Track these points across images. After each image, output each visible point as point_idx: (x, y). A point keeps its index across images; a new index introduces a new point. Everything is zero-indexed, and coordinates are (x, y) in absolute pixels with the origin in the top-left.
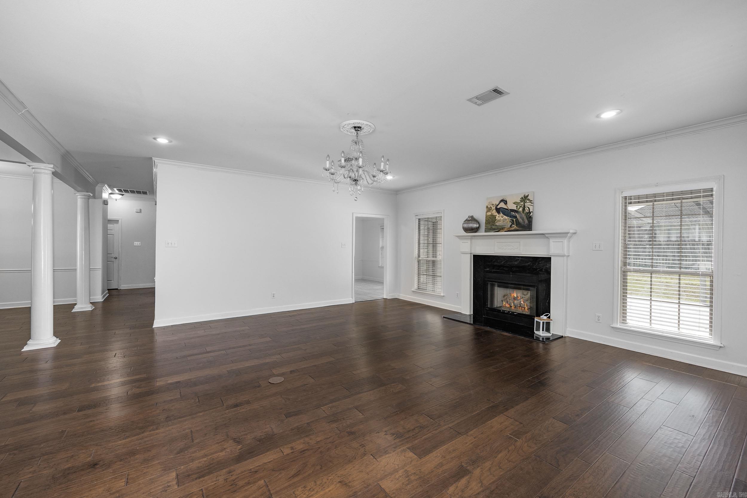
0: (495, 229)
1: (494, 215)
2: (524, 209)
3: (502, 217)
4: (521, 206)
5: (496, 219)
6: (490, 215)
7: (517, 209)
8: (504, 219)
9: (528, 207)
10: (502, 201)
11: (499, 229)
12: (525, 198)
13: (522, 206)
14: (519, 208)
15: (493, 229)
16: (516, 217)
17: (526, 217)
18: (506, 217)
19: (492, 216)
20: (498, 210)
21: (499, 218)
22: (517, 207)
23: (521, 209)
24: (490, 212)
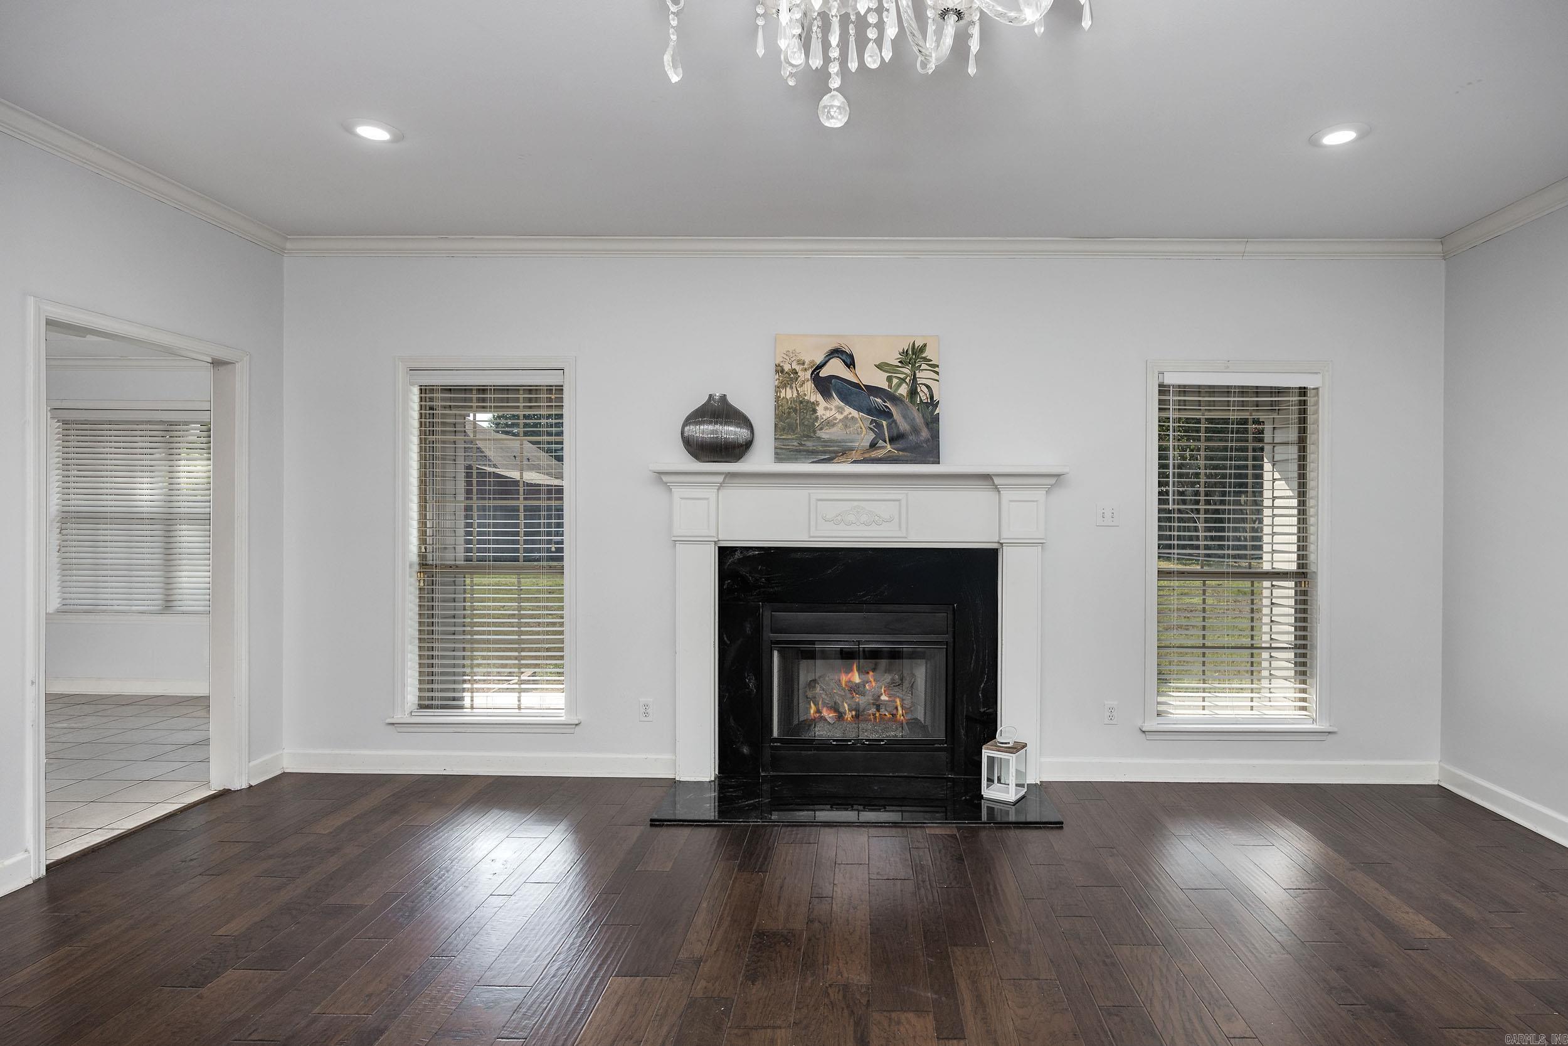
0: (813, 452)
1: (808, 402)
2: (913, 392)
3: (840, 410)
4: (903, 380)
5: (817, 418)
6: (793, 400)
7: (890, 386)
8: (846, 418)
9: (928, 387)
10: (836, 353)
11: (830, 452)
12: (914, 356)
13: (907, 380)
14: (899, 385)
15: (808, 451)
16: (888, 415)
17: (923, 416)
18: (855, 413)
19: (801, 402)
20: (824, 385)
21: (828, 414)
22: (889, 379)
23: (903, 390)
24: (791, 388)
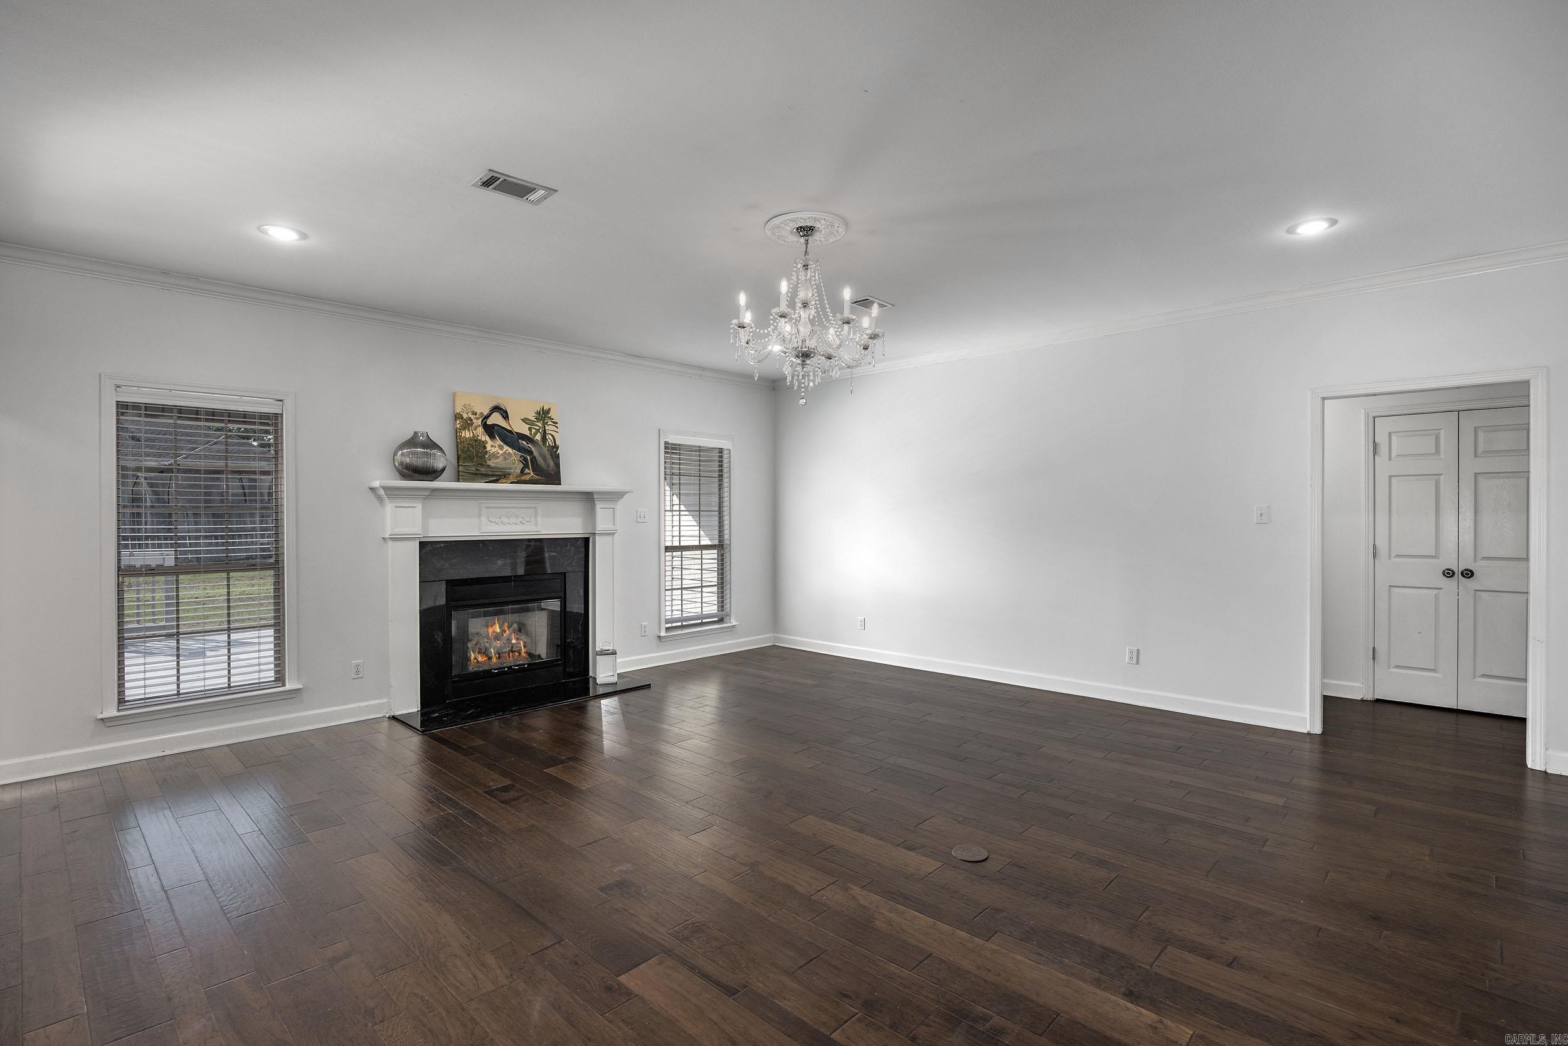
0: (486, 475)
1: (480, 441)
2: (544, 438)
3: (501, 447)
4: (538, 430)
5: (487, 452)
6: (470, 439)
7: (530, 434)
8: (505, 452)
9: (552, 436)
10: (496, 409)
11: (497, 476)
12: (543, 415)
13: (541, 431)
14: (536, 434)
15: (482, 474)
16: (530, 453)
17: (551, 455)
18: (510, 450)
19: (476, 441)
20: (490, 430)
21: (494, 450)
22: (530, 429)
23: (538, 437)
24: (469, 430)
